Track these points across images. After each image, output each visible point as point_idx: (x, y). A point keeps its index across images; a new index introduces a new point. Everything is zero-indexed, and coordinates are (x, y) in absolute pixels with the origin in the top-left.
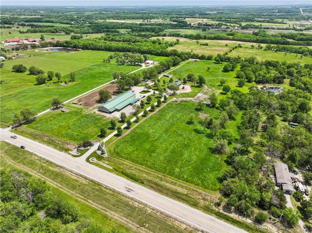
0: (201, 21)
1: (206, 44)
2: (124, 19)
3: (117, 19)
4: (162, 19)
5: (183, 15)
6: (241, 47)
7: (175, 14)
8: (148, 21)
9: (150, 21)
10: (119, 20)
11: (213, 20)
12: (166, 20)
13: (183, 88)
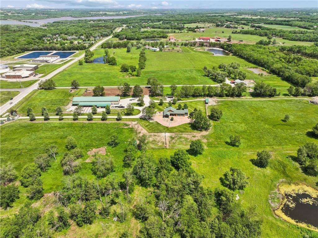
13: (172, 120)
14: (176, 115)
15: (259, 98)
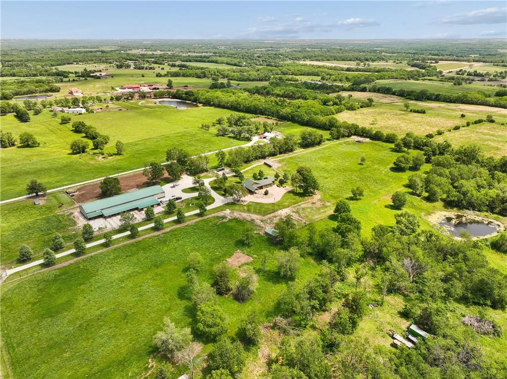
0: (468, 67)
1: (422, 110)
2: (328, 60)
3: (317, 60)
4: (395, 62)
5: (444, 56)
6: (492, 121)
7: (428, 53)
8: (365, 65)
9: (369, 65)
10: (319, 61)
11: (496, 65)
12: (401, 63)
13: (266, 193)
14: (263, 187)
15: (310, 148)
